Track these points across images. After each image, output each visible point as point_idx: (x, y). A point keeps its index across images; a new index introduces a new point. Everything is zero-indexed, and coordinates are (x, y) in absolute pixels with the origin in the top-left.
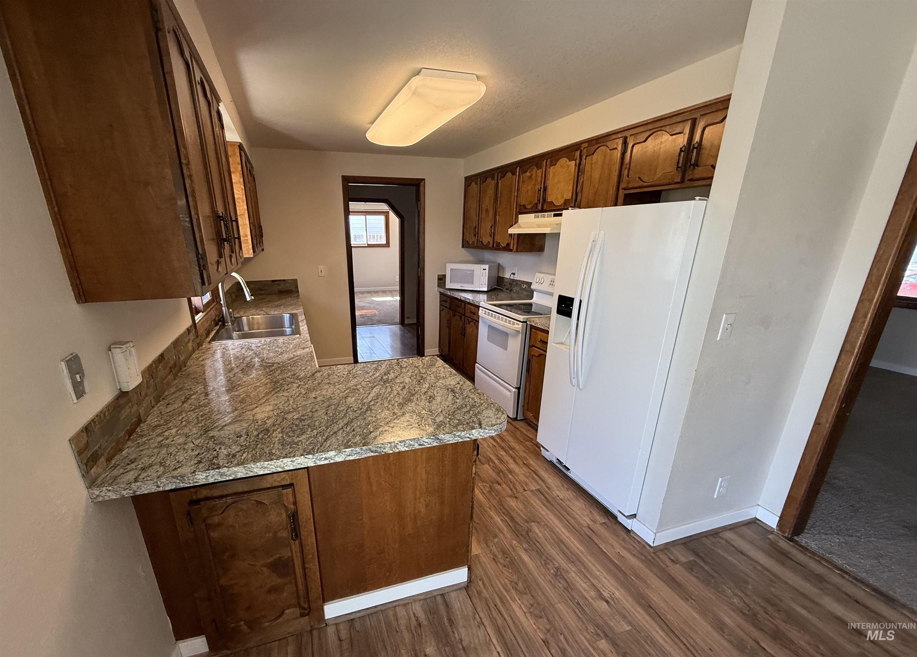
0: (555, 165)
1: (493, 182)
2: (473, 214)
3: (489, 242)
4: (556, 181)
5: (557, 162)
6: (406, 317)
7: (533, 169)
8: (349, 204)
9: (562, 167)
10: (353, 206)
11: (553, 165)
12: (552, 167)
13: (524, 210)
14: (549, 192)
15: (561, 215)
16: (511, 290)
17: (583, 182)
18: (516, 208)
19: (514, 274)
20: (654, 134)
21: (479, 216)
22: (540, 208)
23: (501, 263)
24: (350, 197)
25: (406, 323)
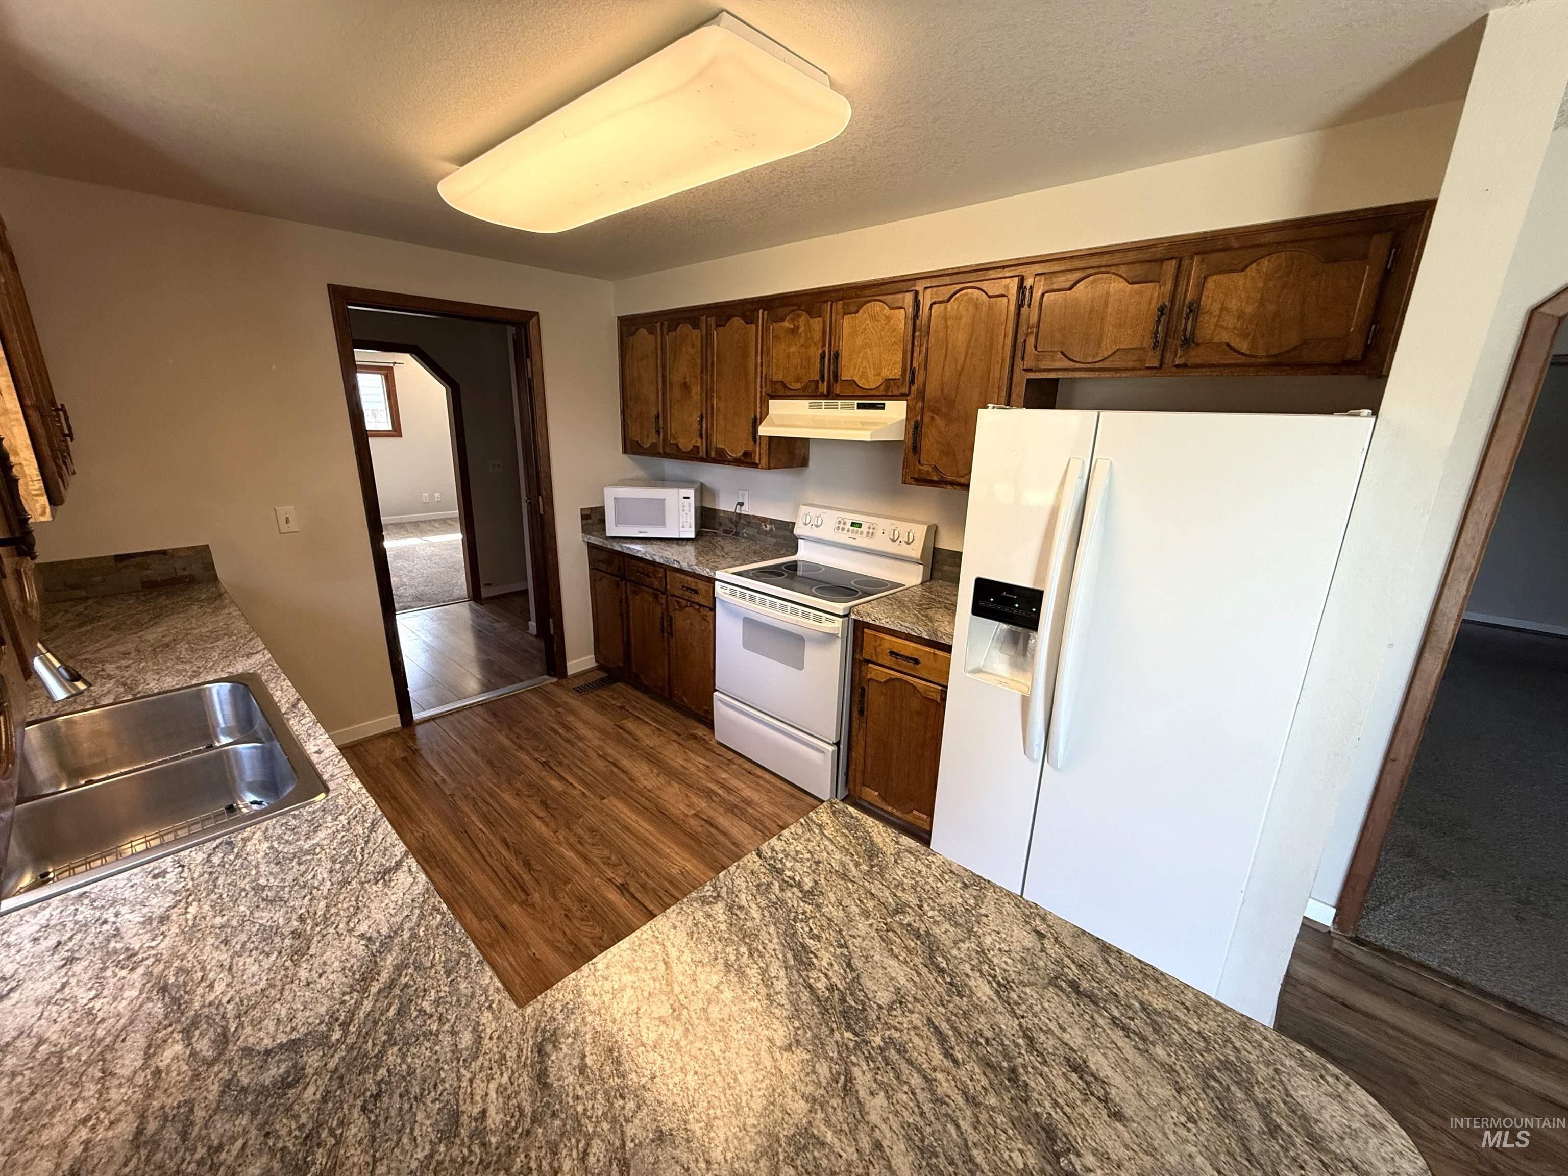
0: (857, 312)
1: (696, 332)
2: (649, 391)
3: (698, 447)
4: (859, 341)
5: (860, 308)
6: (482, 582)
7: (799, 316)
8: (353, 352)
9: (874, 318)
10: (362, 355)
11: (851, 313)
12: (846, 317)
13: (784, 392)
14: (844, 361)
15: (882, 407)
16: (737, 534)
17: (927, 349)
18: (761, 387)
19: (741, 504)
20: (1091, 278)
21: (664, 394)
22: (823, 388)
23: (707, 484)
24: (356, 338)
25: (483, 596)
